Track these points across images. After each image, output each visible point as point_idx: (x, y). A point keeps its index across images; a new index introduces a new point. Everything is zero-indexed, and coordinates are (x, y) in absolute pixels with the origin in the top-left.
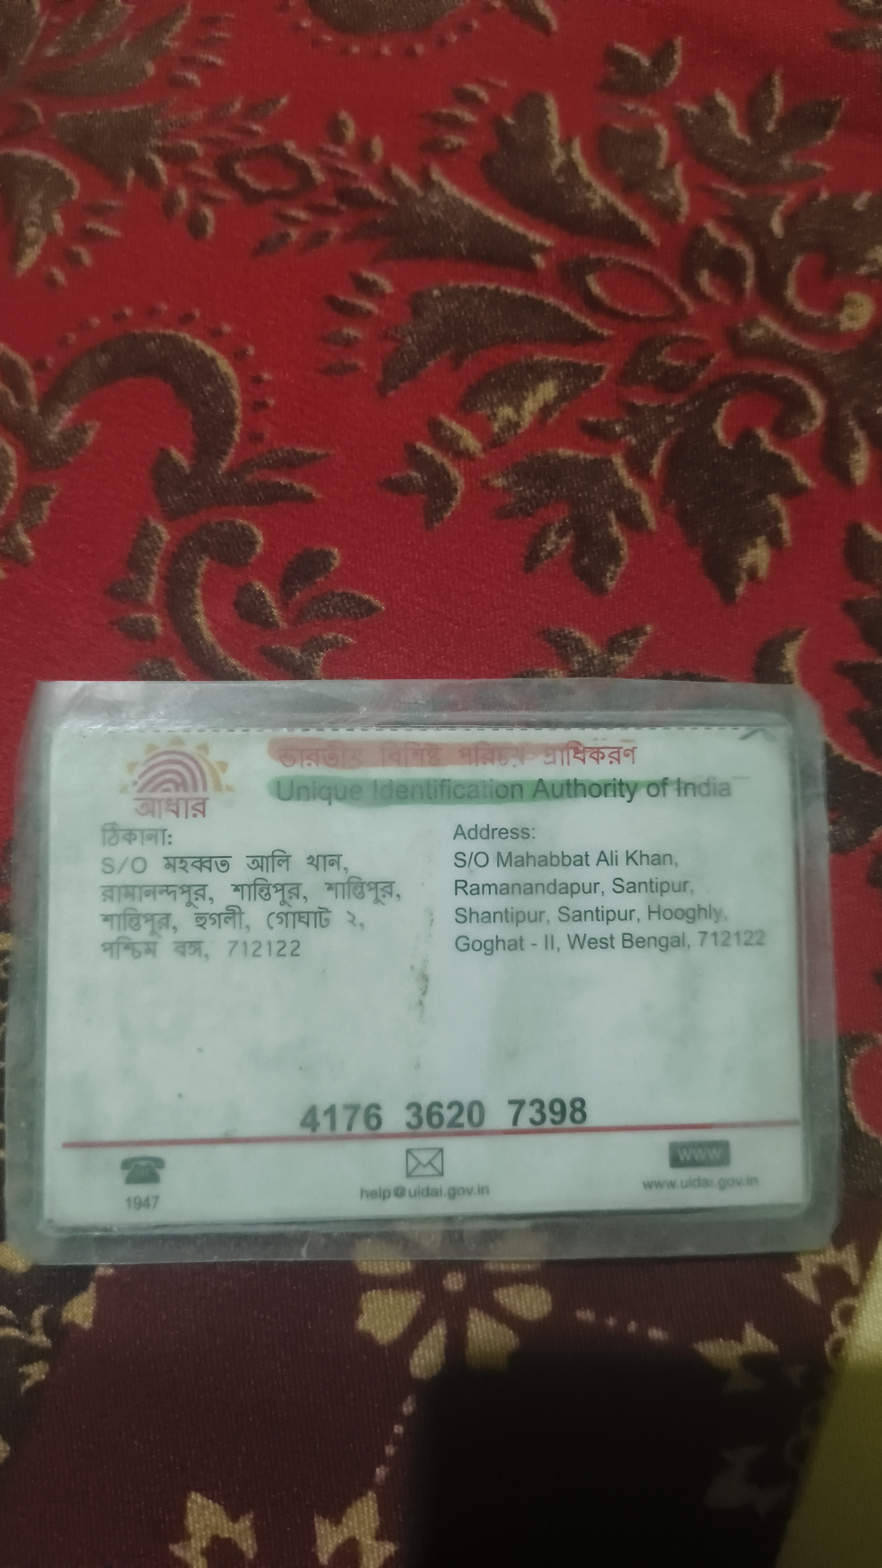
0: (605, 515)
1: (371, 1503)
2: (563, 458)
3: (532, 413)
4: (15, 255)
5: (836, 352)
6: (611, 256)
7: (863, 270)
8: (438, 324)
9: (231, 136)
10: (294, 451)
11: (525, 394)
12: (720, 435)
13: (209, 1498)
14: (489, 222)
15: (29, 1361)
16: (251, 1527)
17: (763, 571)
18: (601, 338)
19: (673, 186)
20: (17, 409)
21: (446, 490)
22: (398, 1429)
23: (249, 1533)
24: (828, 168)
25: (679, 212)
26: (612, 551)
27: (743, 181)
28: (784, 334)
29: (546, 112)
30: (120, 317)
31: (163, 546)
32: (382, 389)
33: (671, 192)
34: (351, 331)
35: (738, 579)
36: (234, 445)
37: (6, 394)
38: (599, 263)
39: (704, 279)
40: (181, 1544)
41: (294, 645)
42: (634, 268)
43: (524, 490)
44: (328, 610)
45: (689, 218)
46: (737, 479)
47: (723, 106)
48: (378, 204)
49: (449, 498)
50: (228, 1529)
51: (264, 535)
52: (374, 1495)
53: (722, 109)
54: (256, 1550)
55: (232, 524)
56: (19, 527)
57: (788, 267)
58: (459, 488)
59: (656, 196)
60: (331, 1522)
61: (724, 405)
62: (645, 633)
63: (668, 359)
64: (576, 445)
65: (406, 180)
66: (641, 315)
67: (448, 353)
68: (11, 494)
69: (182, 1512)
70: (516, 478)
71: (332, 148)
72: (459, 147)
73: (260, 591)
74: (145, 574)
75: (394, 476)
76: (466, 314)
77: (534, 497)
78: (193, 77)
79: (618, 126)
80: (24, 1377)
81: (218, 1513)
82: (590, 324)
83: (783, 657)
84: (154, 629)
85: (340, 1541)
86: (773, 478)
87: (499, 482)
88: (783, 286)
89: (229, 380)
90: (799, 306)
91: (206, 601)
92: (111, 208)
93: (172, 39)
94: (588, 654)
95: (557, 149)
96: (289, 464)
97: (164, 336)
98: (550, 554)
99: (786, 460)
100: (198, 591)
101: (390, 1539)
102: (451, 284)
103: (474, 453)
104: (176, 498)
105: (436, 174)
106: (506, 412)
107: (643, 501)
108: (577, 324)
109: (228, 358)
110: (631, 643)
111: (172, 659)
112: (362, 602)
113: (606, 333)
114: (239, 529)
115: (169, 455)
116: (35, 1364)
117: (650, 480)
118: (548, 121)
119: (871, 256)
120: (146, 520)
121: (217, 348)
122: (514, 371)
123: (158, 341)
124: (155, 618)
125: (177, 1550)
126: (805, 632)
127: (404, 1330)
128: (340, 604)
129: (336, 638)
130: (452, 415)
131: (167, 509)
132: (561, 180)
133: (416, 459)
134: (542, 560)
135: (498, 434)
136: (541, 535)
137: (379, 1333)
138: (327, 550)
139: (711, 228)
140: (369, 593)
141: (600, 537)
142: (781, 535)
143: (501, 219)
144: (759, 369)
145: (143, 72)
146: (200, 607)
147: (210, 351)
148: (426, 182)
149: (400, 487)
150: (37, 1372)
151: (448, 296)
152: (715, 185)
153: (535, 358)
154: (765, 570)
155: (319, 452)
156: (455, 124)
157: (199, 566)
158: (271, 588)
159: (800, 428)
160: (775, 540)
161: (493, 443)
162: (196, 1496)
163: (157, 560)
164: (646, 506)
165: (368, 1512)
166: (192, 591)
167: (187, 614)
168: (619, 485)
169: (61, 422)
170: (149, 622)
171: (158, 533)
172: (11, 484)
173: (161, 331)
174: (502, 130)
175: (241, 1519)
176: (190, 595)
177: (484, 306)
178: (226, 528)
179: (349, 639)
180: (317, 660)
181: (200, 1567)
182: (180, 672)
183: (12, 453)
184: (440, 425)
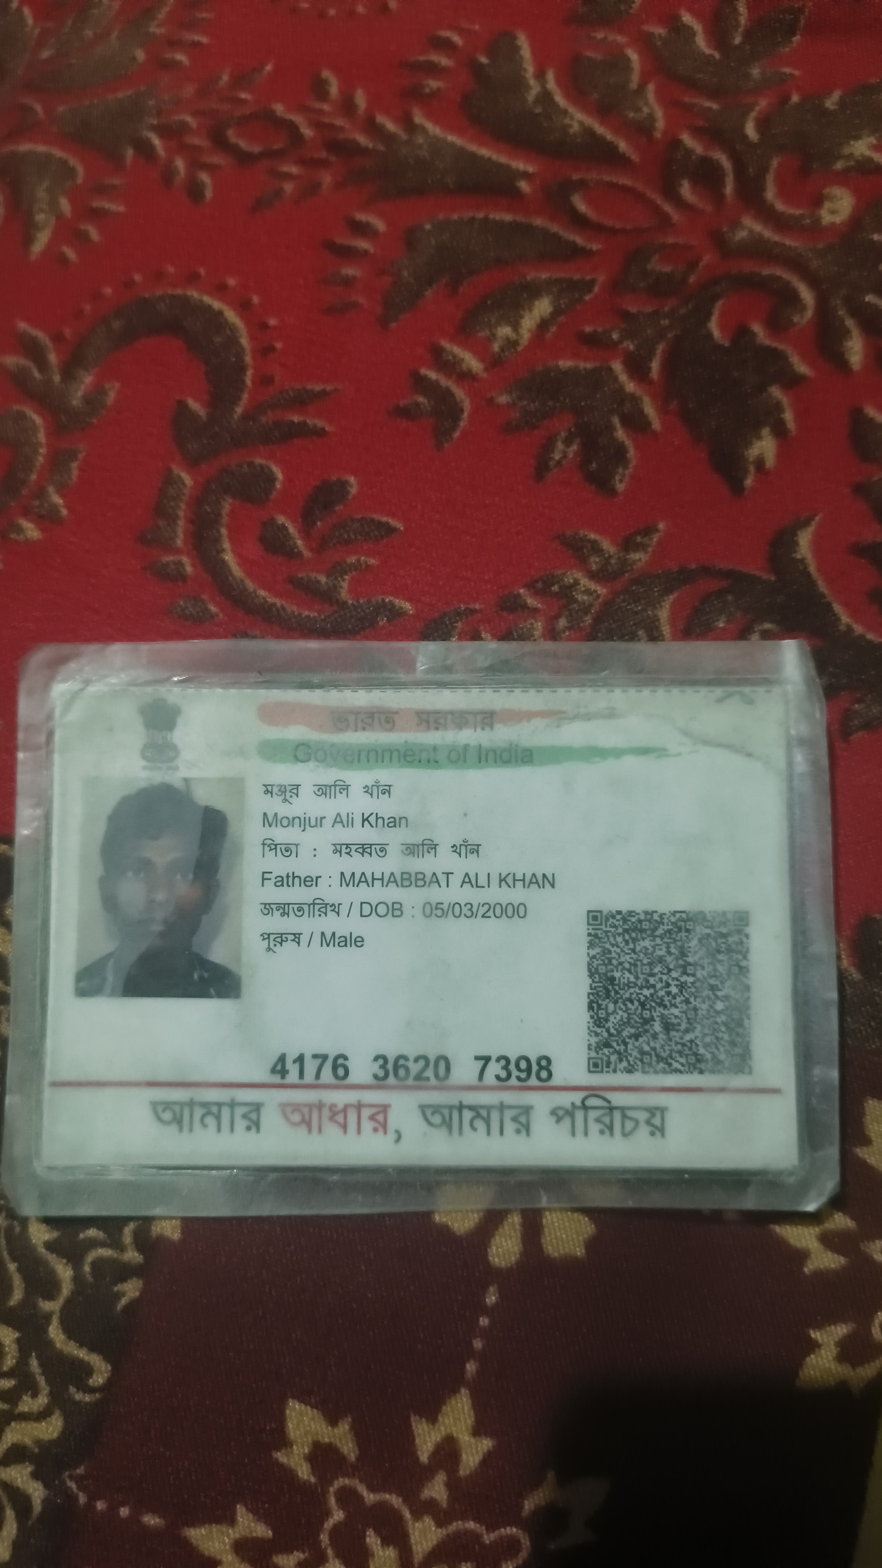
0: (609, 421)
1: (465, 1399)
2: (563, 370)
3: (529, 330)
4: (28, 240)
5: (820, 246)
6: (593, 176)
7: (839, 165)
8: (432, 255)
9: (221, 107)
10: (304, 389)
11: (522, 312)
12: (716, 333)
13: (306, 1405)
14: (473, 156)
15: (123, 1279)
16: (350, 1430)
17: (770, 461)
18: (591, 253)
19: (647, 104)
20: (41, 380)
21: (455, 412)
22: (484, 1321)
23: (349, 1436)
24: (796, 73)
25: (655, 128)
26: (620, 453)
27: (714, 94)
28: (768, 234)
29: (518, 49)
30: (130, 284)
31: (186, 491)
32: (384, 322)
33: (646, 110)
34: (350, 271)
35: (746, 472)
36: (246, 390)
37: (29, 367)
38: (582, 184)
39: (686, 190)
40: (283, 1451)
41: (319, 572)
42: (616, 185)
43: (528, 405)
44: (349, 536)
45: (665, 133)
46: (736, 374)
47: (690, 24)
48: (364, 151)
49: (457, 419)
50: (328, 1434)
51: (283, 473)
52: (467, 1391)
53: (690, 28)
54: (357, 1452)
55: (251, 464)
56: (51, 489)
57: (764, 170)
58: (465, 409)
59: (631, 115)
60: (427, 1421)
61: (716, 305)
62: (658, 531)
63: (658, 266)
64: (575, 356)
65: (391, 126)
66: (628, 227)
67: (444, 281)
68: (41, 459)
69: (281, 1420)
70: (519, 394)
71: (318, 105)
72: (439, 89)
73: (283, 524)
74: (172, 519)
75: (402, 403)
76: (458, 243)
77: (538, 410)
78: (181, 57)
79: (589, 54)
80: (119, 1295)
81: (316, 1419)
82: (579, 240)
83: (796, 544)
84: (185, 570)
85: (438, 1439)
86: (771, 371)
87: (503, 399)
88: (762, 189)
89: (237, 330)
90: (780, 207)
91: (230, 538)
92: (114, 186)
93: (158, 26)
94: (605, 554)
95: (532, 82)
96: (301, 401)
97: (173, 296)
98: (559, 463)
99: (783, 352)
100: (224, 531)
101: (486, 1435)
102: (442, 217)
103: (477, 374)
104: (195, 446)
105: (419, 118)
106: (505, 331)
107: (645, 404)
108: (566, 242)
109: (234, 309)
110: (646, 540)
111: (205, 597)
112: (380, 525)
113: (595, 247)
114: (258, 468)
115: (186, 406)
116: (129, 1281)
117: (651, 382)
118: (521, 57)
119: (846, 151)
120: (170, 470)
121: (224, 301)
122: (509, 292)
123: (167, 302)
124: (185, 560)
125: (281, 1457)
126: (817, 518)
127: (480, 1220)
128: (360, 528)
129: (358, 560)
130: (452, 339)
131: (188, 456)
132: (538, 110)
133: (421, 384)
134: (552, 469)
135: (498, 353)
136: (548, 445)
137: (456, 1225)
138: (344, 479)
139: (687, 139)
140: (387, 515)
141: (606, 442)
142: (785, 425)
143: (484, 152)
144: (748, 267)
145: (134, 59)
146: (227, 545)
147: (217, 305)
148: (410, 126)
149: (407, 413)
150: (131, 1289)
151: (439, 228)
152: (687, 100)
153: (529, 278)
154: (772, 460)
155: (329, 388)
156: (432, 69)
157: (223, 507)
158: (294, 521)
159: (793, 320)
160: (780, 431)
161: (494, 363)
162: (293, 1403)
163: (183, 506)
164: (649, 409)
165: (463, 1408)
166: (219, 532)
167: (214, 553)
168: (621, 389)
169: (82, 387)
170: (180, 564)
171: (182, 480)
172: (41, 450)
173: (170, 292)
174: (478, 71)
175: (340, 1424)
176: (216, 534)
177: (475, 234)
178: (245, 469)
179: (372, 561)
180: (342, 583)
181: (304, 1472)
182: (213, 608)
183: (38, 420)
184: (442, 350)
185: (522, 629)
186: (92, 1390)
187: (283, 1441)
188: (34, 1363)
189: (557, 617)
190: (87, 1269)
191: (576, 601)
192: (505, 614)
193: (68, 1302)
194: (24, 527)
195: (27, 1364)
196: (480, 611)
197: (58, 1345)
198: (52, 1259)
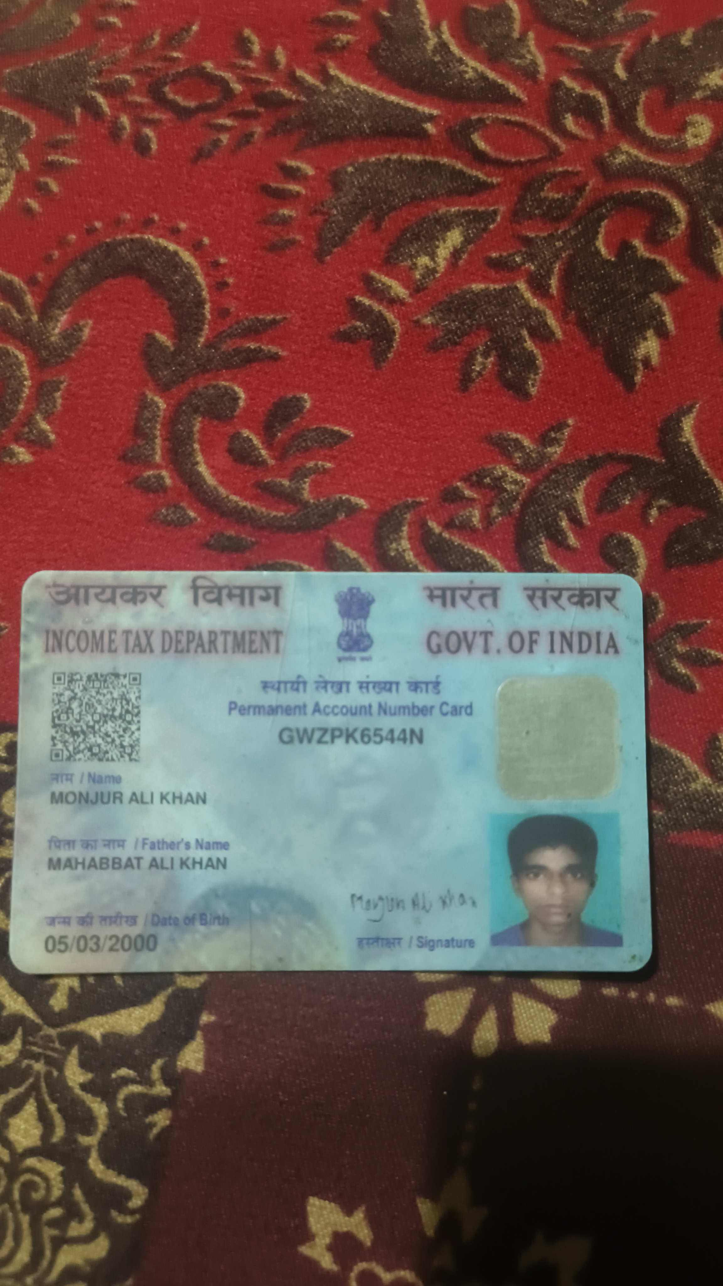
0: (519, 334)
2: (476, 292)
3: (445, 259)
5: (688, 165)
6: (489, 115)
7: (698, 95)
8: (356, 195)
9: (158, 65)
10: (257, 318)
11: (437, 243)
12: (603, 251)
13: (324, 1200)
14: (384, 102)
15: (154, 1111)
16: (365, 1218)
17: (655, 359)
18: (492, 186)
19: (529, 51)
20: (19, 320)
21: (387, 334)
22: (473, 1106)
23: (364, 1223)
24: (654, 14)
25: (538, 72)
26: (530, 363)
27: (586, 37)
28: (644, 156)
29: (414, 3)
30: (92, 231)
31: (161, 413)
32: (320, 256)
33: (529, 57)
34: (286, 212)
35: (636, 368)
36: (207, 322)
37: (9, 309)
38: (480, 123)
39: (569, 122)
40: (307, 1244)
41: (283, 477)
42: (508, 122)
43: (450, 324)
44: (307, 444)
45: (547, 76)
46: (622, 285)
48: (288, 103)
49: (390, 341)
50: (346, 1224)
51: (245, 392)
52: (463, 1170)
54: (372, 1237)
55: (216, 387)
56: (38, 417)
57: (636, 103)
58: (396, 330)
59: (517, 61)
60: (431, 1201)
61: (603, 224)
62: (568, 426)
63: (550, 193)
64: (485, 279)
65: (310, 79)
66: (522, 159)
67: (368, 217)
68: (27, 391)
69: (302, 1215)
70: (441, 315)
71: (244, 62)
72: (348, 43)
73: (248, 437)
74: (150, 438)
75: (342, 328)
76: (377, 183)
77: (459, 328)
78: (114, 21)
80: (152, 1125)
81: (334, 1211)
82: (481, 175)
83: (681, 429)
84: (164, 482)
85: (441, 1215)
86: (652, 279)
87: (428, 320)
88: (634, 119)
89: (193, 268)
90: (650, 133)
91: (202, 451)
92: (66, 141)
94: (526, 450)
95: (430, 33)
96: (255, 331)
97: (132, 240)
98: (480, 373)
99: (660, 262)
100: (196, 446)
101: (483, 1204)
102: (361, 160)
103: (404, 299)
104: (165, 373)
105: (333, 71)
106: (424, 260)
107: (548, 317)
108: (470, 177)
109: (189, 250)
110: (558, 435)
111: (184, 504)
112: (334, 433)
113: (495, 180)
114: (223, 389)
115: (154, 338)
116: (159, 1112)
117: (552, 297)
119: (703, 82)
120: (144, 394)
121: (178, 243)
122: (425, 225)
123: (127, 245)
124: (164, 473)
125: (305, 1250)
126: (697, 407)
127: (463, 1020)
128: (316, 437)
129: (316, 465)
130: (381, 270)
131: (159, 382)
132: (437, 59)
133: (358, 311)
134: (474, 380)
135: (420, 280)
136: (469, 360)
137: (445, 1029)
138: (298, 396)
139: (565, 79)
140: (339, 425)
141: (518, 352)
142: (666, 327)
143: (393, 98)
144: (627, 188)
145: (71, 23)
146: (200, 458)
147: (172, 247)
148: (327, 79)
149: (347, 337)
150: (161, 1119)
151: (361, 170)
152: (563, 45)
153: (440, 212)
154: (657, 358)
155: (278, 317)
156: (342, 24)
157: (194, 425)
158: (257, 434)
159: (668, 233)
160: (662, 332)
161: (417, 289)
162: (313, 1200)
163: (159, 426)
164: (552, 321)
165: (460, 1185)
166: (192, 446)
167: (189, 466)
168: (527, 305)
169: (59, 325)
170: (160, 478)
171: (156, 403)
172: (25, 383)
173: (129, 237)
174: (382, 26)
175: (355, 1214)
176: (190, 449)
177: (391, 174)
178: (212, 391)
179: (328, 465)
180: (304, 486)
181: (327, 1262)
182: (192, 514)
183: (22, 357)
184: (372, 278)
185: (462, 516)
186: (132, 1212)
187: (307, 1236)
188: (78, 1193)
189: (490, 506)
190: (120, 1105)
191: (506, 490)
192: (447, 505)
193: (105, 1135)
194: (16, 451)
195: (72, 1195)
196: (426, 503)
197: (98, 1175)
198: (88, 1098)
